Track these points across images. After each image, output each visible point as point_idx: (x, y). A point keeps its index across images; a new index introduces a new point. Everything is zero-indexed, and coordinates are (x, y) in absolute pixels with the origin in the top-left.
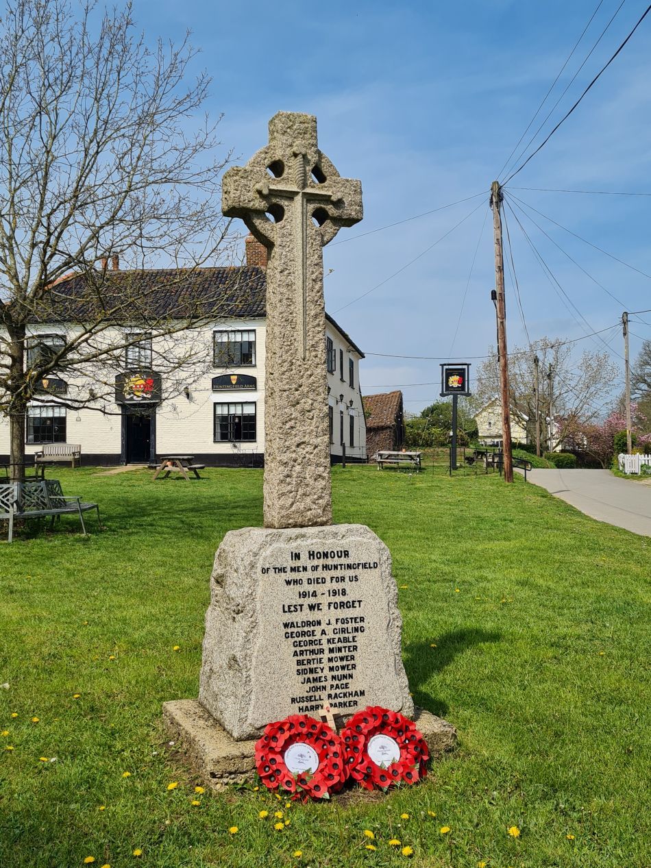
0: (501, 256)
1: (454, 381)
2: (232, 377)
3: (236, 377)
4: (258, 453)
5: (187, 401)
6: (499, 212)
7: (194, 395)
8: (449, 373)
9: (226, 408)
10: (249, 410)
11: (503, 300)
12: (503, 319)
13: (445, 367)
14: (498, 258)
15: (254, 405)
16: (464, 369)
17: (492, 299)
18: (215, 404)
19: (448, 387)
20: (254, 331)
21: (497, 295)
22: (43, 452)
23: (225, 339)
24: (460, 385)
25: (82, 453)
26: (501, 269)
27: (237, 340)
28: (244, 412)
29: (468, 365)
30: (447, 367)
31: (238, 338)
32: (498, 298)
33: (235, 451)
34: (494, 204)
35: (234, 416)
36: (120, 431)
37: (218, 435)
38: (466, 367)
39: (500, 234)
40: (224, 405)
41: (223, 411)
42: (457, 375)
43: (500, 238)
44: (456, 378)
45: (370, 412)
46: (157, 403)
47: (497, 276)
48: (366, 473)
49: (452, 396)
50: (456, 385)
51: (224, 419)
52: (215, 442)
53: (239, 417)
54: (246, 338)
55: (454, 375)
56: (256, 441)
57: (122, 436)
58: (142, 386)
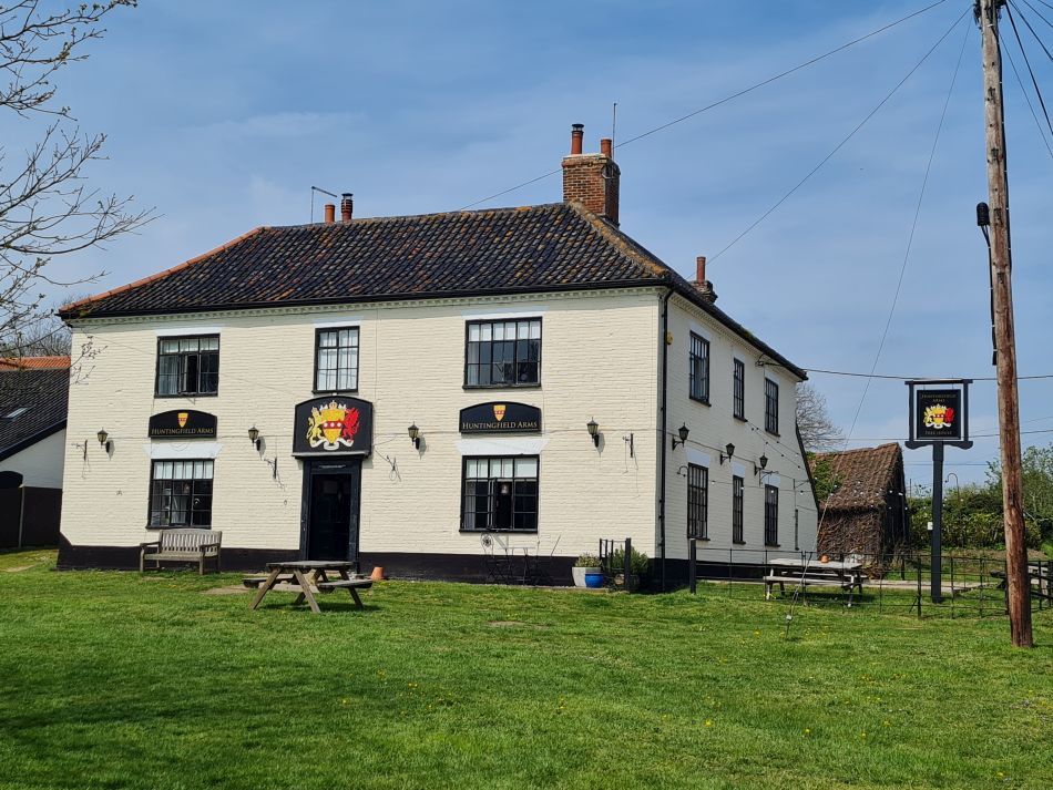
0: (999, 126)
1: (936, 416)
2: (497, 408)
3: (503, 408)
4: (539, 554)
5: (417, 452)
6: (995, 31)
7: (428, 440)
8: (925, 400)
9: (484, 467)
10: (526, 471)
11: (1004, 223)
12: (1004, 267)
13: (917, 388)
14: (992, 133)
15: (535, 460)
16: (958, 391)
17: (979, 224)
18: (466, 459)
19: (923, 430)
20: (539, 319)
21: (991, 214)
22: (160, 543)
23: (487, 337)
24: (948, 425)
25: (222, 546)
26: (1000, 155)
27: (508, 338)
28: (518, 475)
29: (966, 382)
30: (921, 387)
31: (510, 333)
32: (991, 220)
33: (488, 551)
34: (984, 13)
35: (499, 485)
36: (300, 507)
37: (472, 519)
38: (960, 387)
39: (996, 80)
40: (480, 461)
41: (477, 472)
42: (941, 404)
43: (996, 86)
44: (940, 410)
45: (841, 481)
46: (363, 455)
47: (990, 171)
48: (733, 604)
49: (931, 447)
50: (939, 424)
51: (481, 486)
52: (463, 530)
53: (509, 484)
54: (525, 333)
55: (935, 404)
56: (536, 532)
57: (302, 518)
58: (339, 425)
